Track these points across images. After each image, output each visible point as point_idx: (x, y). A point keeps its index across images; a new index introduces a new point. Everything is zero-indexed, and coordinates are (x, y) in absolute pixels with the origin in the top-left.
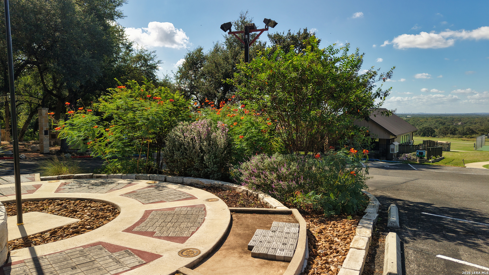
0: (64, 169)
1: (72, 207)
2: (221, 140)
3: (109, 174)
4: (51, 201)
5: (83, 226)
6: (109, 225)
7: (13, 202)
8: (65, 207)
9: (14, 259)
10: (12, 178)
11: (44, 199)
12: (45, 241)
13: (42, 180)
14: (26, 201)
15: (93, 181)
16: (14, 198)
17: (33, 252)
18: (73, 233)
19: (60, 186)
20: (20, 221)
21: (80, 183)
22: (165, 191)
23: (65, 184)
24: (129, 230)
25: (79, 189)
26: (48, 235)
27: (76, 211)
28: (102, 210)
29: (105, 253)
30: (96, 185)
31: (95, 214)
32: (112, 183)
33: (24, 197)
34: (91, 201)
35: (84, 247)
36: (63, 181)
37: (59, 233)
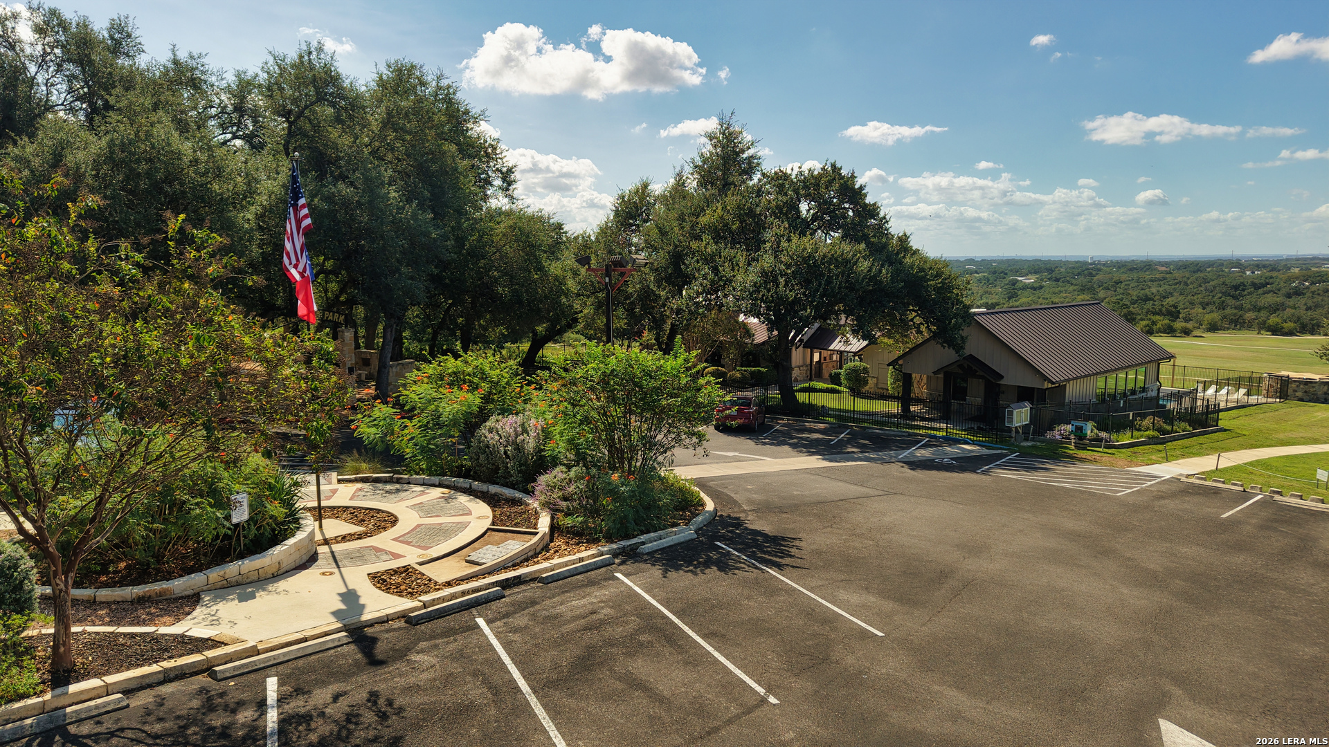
0: (364, 465)
1: (361, 516)
2: (530, 443)
3: (411, 475)
4: (346, 508)
5: (366, 533)
6: (384, 534)
7: (314, 508)
8: (356, 516)
9: (319, 552)
10: (314, 476)
11: (339, 507)
12: (337, 542)
13: (339, 481)
14: (324, 507)
15: (389, 487)
16: (315, 504)
17: (330, 548)
18: (357, 539)
19: (355, 492)
20: (321, 527)
21: (375, 489)
22: (453, 503)
23: (360, 490)
24: (395, 540)
25: (373, 497)
26: (340, 538)
27: (364, 521)
28: (385, 521)
29: (373, 552)
30: (389, 492)
31: (378, 524)
32: (406, 490)
33: (324, 504)
34: (379, 511)
35: (361, 548)
36: (359, 485)
37: (348, 538)
